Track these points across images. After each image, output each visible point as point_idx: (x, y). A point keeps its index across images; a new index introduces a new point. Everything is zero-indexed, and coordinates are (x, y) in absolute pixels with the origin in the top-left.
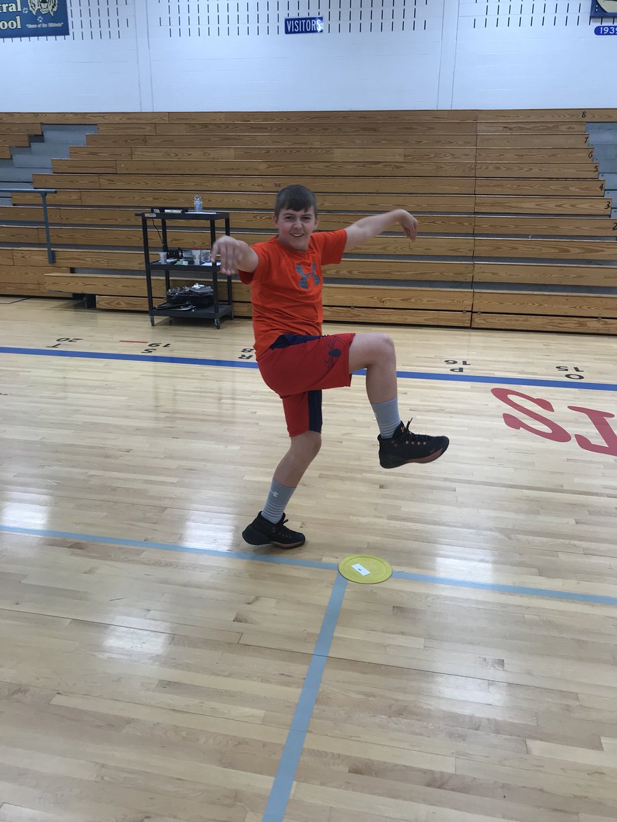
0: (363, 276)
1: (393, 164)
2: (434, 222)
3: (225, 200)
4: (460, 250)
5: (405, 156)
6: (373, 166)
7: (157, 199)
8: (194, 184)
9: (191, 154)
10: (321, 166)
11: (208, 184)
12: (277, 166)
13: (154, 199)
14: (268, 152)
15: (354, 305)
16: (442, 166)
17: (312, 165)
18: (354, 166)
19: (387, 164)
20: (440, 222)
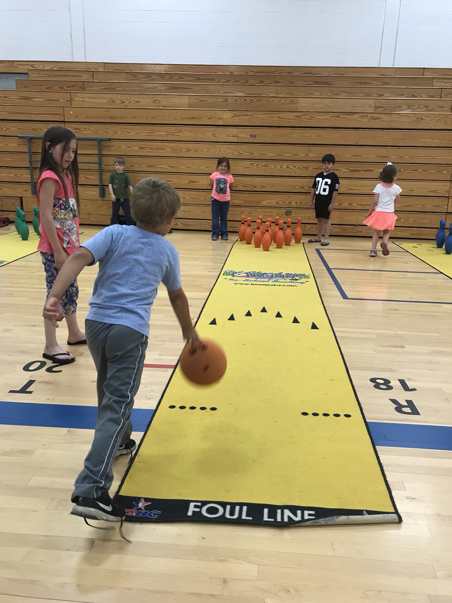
0: (361, 208)
1: (370, 115)
2: (415, 170)
3: (212, 151)
4: (438, 191)
5: (376, 107)
6: (348, 117)
7: (143, 148)
8: (166, 133)
9: (139, 102)
10: (291, 116)
11: (180, 134)
12: (244, 115)
13: (141, 148)
14: (226, 100)
15: (359, 224)
16: (423, 117)
17: (282, 115)
18: (328, 117)
19: (363, 114)
20: (421, 170)
